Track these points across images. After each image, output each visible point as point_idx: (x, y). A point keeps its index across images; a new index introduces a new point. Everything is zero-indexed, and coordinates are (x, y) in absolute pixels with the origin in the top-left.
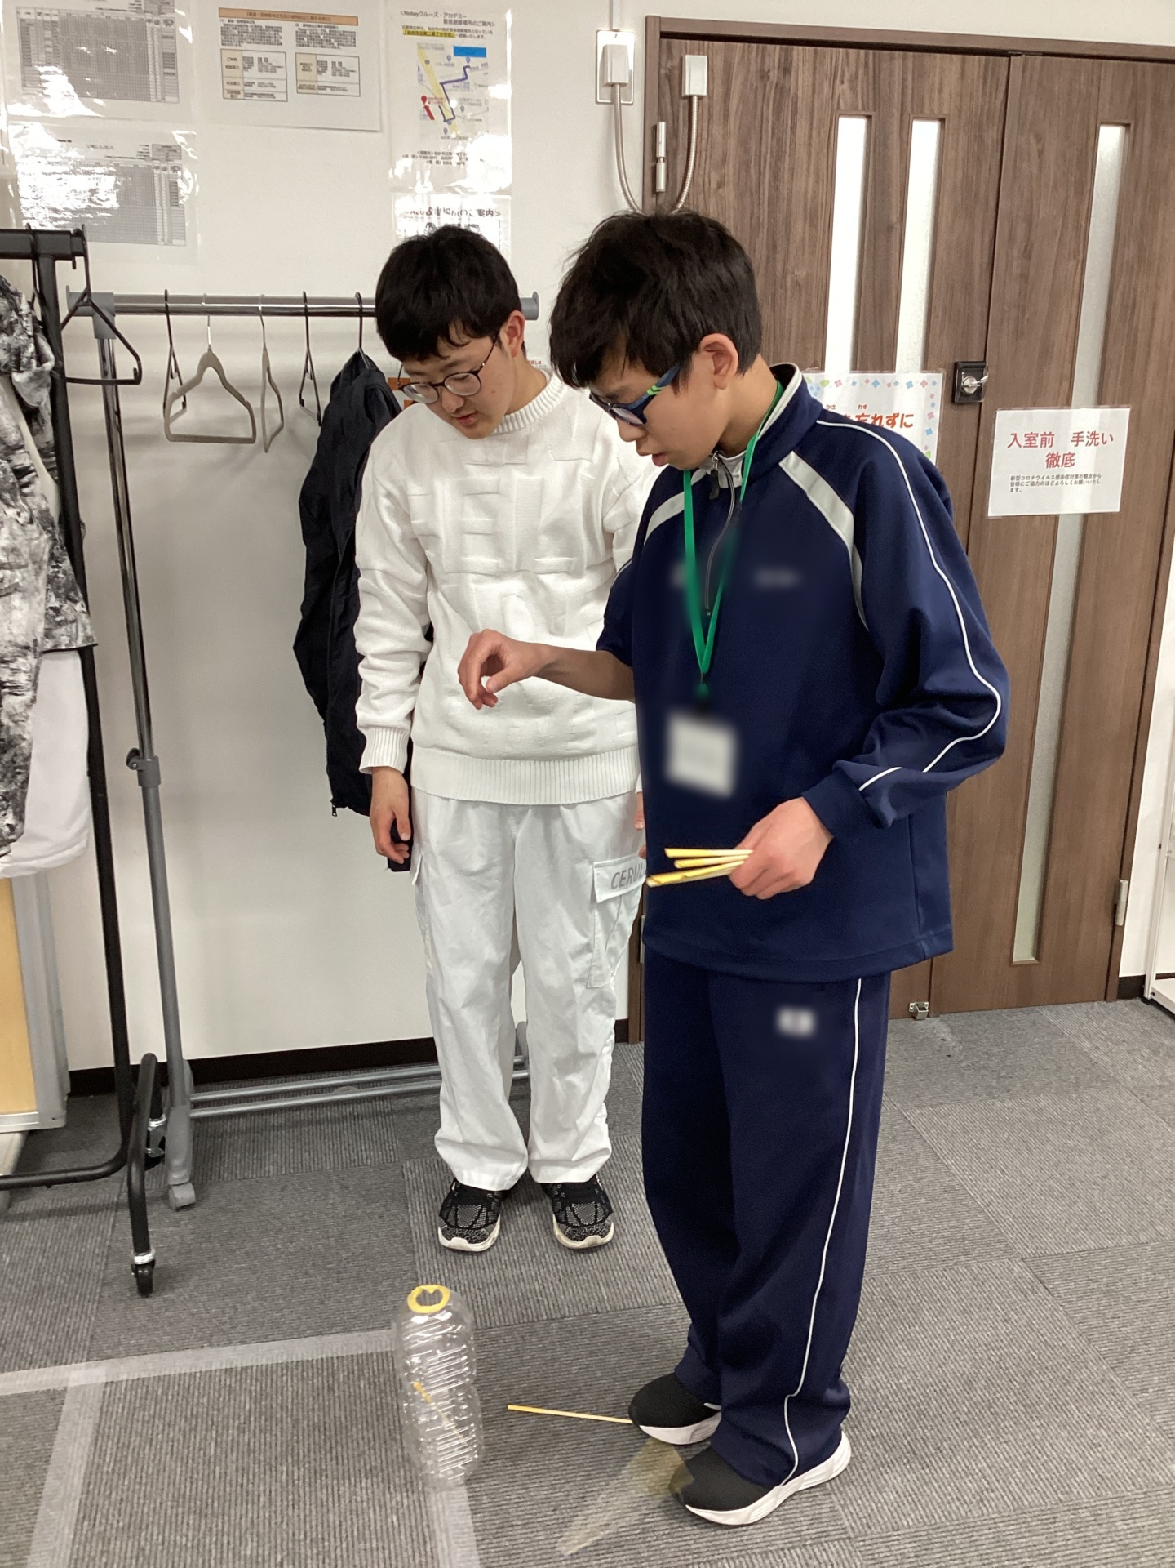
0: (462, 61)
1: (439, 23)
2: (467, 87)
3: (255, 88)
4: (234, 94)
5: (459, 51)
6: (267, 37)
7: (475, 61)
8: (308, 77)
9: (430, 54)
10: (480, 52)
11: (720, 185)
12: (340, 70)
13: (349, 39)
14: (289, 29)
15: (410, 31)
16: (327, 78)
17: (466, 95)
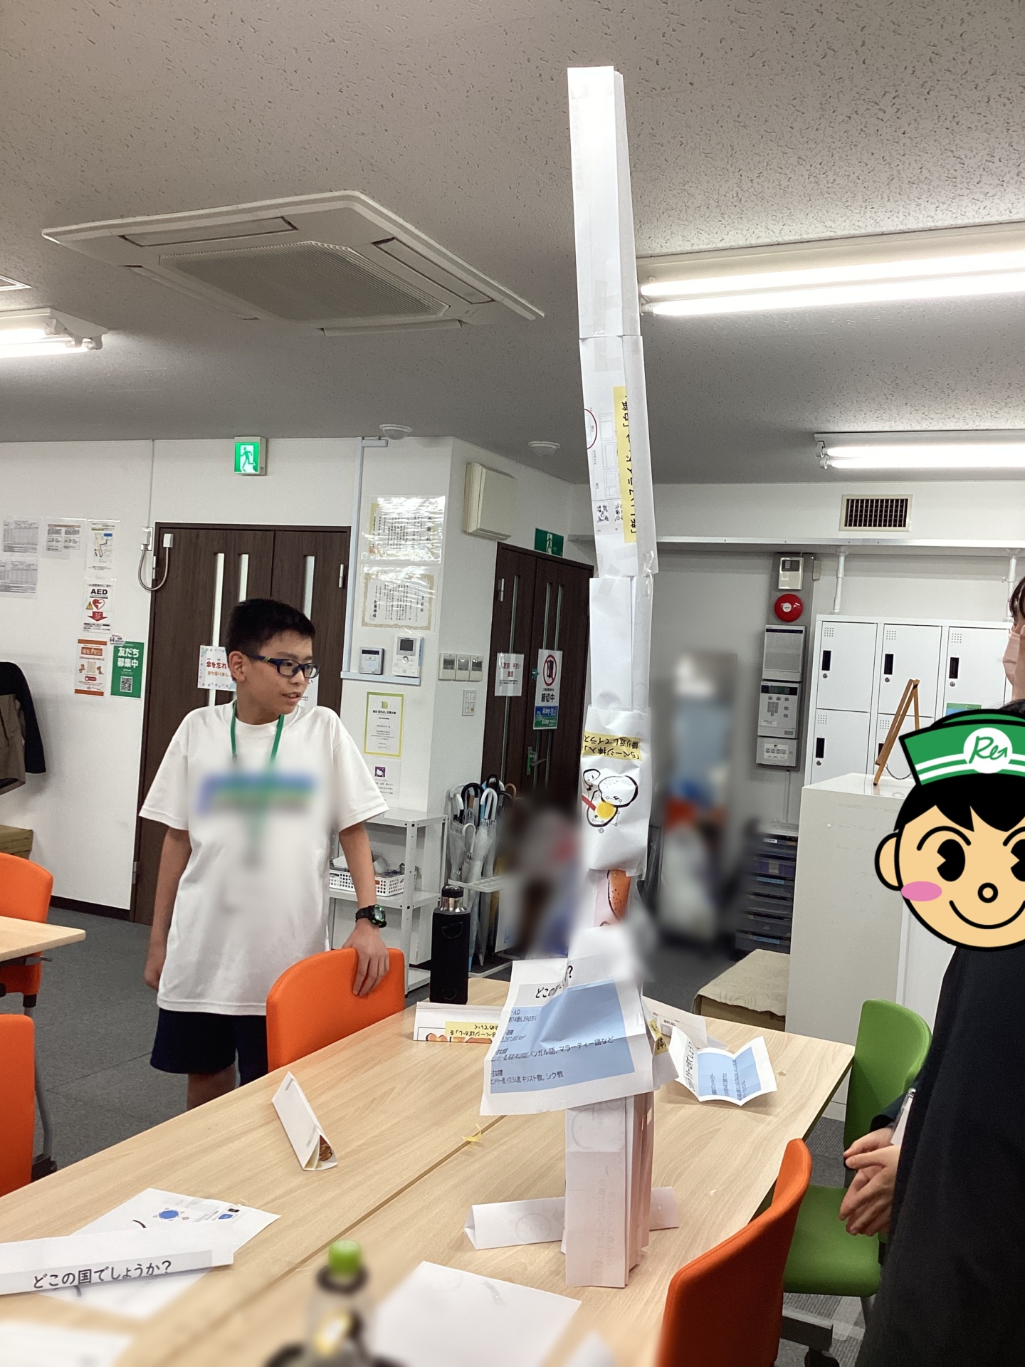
0: (106, 538)
1: (101, 527)
2: (107, 546)
3: (54, 548)
4: (49, 549)
5: (106, 535)
6: (58, 532)
7: (109, 538)
8: (66, 544)
9: (98, 536)
10: (110, 535)
11: (177, 577)
12: (75, 542)
13: (77, 532)
14: (63, 529)
15: (93, 529)
16: (71, 544)
17: (106, 548)
